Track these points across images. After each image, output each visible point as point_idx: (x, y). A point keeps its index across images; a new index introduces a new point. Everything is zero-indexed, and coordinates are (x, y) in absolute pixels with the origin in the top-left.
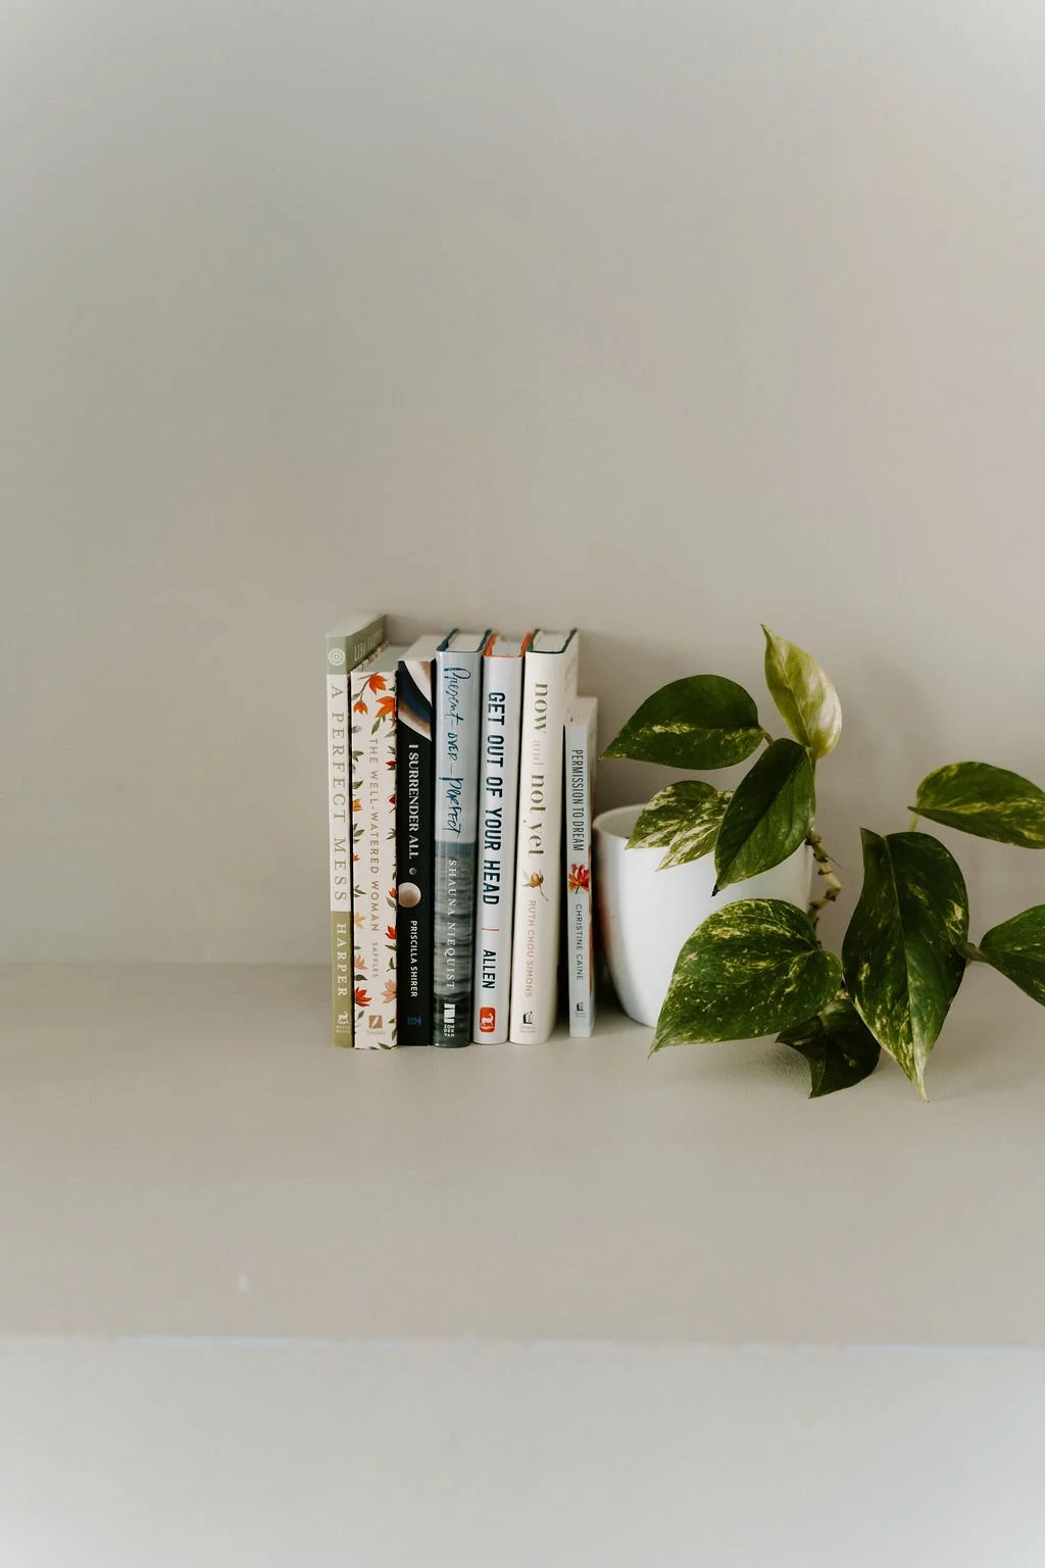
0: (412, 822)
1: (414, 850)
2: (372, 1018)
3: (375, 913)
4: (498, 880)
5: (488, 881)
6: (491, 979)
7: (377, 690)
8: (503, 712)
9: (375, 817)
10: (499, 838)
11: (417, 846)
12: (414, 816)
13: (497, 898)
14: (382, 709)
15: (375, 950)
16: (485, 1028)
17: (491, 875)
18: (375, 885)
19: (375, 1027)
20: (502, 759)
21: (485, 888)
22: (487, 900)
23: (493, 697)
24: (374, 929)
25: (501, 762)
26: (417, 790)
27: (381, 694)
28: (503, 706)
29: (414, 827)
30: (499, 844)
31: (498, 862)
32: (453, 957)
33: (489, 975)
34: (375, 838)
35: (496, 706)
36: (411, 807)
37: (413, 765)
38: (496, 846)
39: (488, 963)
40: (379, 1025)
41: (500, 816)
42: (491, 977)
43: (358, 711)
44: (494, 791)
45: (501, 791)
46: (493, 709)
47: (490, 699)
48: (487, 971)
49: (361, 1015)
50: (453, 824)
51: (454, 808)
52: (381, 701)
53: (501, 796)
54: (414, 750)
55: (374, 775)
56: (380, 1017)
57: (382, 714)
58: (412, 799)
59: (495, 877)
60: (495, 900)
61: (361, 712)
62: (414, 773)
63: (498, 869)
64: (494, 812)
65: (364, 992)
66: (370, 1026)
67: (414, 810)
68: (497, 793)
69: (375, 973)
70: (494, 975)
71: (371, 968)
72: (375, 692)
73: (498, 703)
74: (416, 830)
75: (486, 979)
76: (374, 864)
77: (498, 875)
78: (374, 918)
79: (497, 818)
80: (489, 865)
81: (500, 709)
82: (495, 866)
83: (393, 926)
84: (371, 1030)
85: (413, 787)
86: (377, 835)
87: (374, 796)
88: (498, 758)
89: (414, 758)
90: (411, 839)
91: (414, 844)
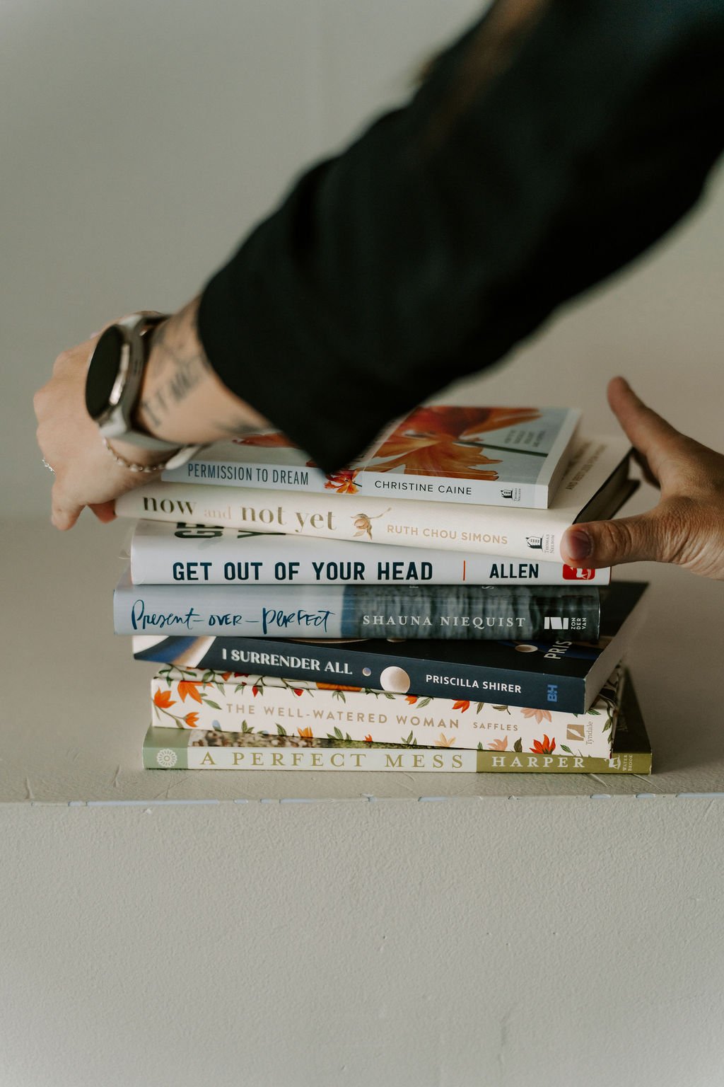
0: (310, 666)
1: (342, 668)
2: (570, 736)
3: (436, 722)
4: (402, 564)
5: (404, 574)
6: (527, 569)
7: (171, 700)
8: (195, 564)
9: (318, 714)
10: (349, 564)
11: (337, 664)
12: (302, 663)
13: (424, 564)
14: (193, 697)
15: (482, 726)
16: (589, 575)
17: (395, 572)
18: (401, 720)
19: (583, 734)
20: (252, 564)
21: (412, 579)
22: (427, 575)
23: (179, 576)
24: (457, 725)
25: (257, 565)
26: (273, 656)
27: (174, 696)
28: (189, 565)
29: (315, 665)
30: (356, 564)
31: (380, 564)
32: (484, 619)
33: (521, 571)
34: (344, 716)
35: (189, 572)
36: (293, 666)
37: (245, 658)
38: (359, 568)
39: (507, 573)
40: (580, 728)
41: (322, 564)
42: (523, 568)
43: (195, 723)
44: (291, 572)
45: (291, 565)
46: (192, 576)
47: (182, 578)
48: (516, 572)
49: (565, 748)
50: (319, 621)
51: (299, 618)
52: (183, 697)
53: (297, 564)
54: (229, 655)
55: (269, 711)
56: (570, 726)
57: (198, 697)
58: (283, 663)
59: (398, 568)
60: (427, 567)
61: (197, 719)
62: (254, 658)
63: (387, 564)
64: (318, 571)
65: (536, 743)
66: (582, 740)
67: (296, 663)
68: (294, 568)
69: (512, 728)
70: (521, 566)
71: (506, 732)
72: (173, 703)
73: (185, 570)
74: (318, 663)
75: (527, 574)
76: (376, 718)
77: (395, 564)
78: (442, 724)
79: (325, 568)
80: (384, 576)
81: (192, 568)
82: (384, 568)
83: (452, 702)
84: (586, 739)
85: (270, 660)
86: (340, 713)
87: (294, 712)
88: (252, 569)
89: (237, 656)
90: (329, 670)
91: (335, 669)
